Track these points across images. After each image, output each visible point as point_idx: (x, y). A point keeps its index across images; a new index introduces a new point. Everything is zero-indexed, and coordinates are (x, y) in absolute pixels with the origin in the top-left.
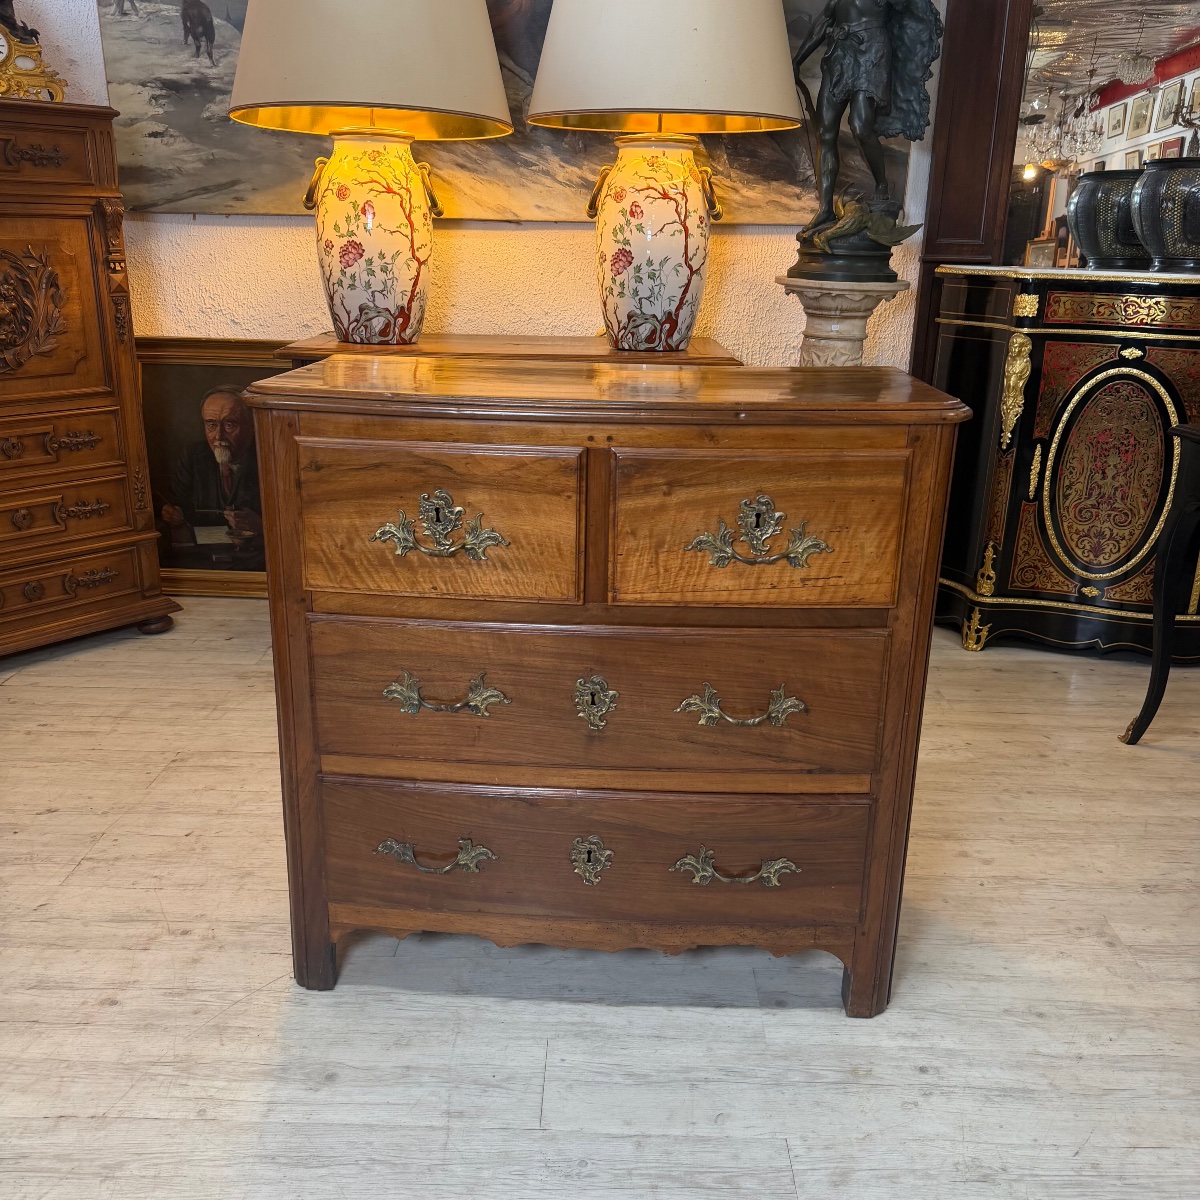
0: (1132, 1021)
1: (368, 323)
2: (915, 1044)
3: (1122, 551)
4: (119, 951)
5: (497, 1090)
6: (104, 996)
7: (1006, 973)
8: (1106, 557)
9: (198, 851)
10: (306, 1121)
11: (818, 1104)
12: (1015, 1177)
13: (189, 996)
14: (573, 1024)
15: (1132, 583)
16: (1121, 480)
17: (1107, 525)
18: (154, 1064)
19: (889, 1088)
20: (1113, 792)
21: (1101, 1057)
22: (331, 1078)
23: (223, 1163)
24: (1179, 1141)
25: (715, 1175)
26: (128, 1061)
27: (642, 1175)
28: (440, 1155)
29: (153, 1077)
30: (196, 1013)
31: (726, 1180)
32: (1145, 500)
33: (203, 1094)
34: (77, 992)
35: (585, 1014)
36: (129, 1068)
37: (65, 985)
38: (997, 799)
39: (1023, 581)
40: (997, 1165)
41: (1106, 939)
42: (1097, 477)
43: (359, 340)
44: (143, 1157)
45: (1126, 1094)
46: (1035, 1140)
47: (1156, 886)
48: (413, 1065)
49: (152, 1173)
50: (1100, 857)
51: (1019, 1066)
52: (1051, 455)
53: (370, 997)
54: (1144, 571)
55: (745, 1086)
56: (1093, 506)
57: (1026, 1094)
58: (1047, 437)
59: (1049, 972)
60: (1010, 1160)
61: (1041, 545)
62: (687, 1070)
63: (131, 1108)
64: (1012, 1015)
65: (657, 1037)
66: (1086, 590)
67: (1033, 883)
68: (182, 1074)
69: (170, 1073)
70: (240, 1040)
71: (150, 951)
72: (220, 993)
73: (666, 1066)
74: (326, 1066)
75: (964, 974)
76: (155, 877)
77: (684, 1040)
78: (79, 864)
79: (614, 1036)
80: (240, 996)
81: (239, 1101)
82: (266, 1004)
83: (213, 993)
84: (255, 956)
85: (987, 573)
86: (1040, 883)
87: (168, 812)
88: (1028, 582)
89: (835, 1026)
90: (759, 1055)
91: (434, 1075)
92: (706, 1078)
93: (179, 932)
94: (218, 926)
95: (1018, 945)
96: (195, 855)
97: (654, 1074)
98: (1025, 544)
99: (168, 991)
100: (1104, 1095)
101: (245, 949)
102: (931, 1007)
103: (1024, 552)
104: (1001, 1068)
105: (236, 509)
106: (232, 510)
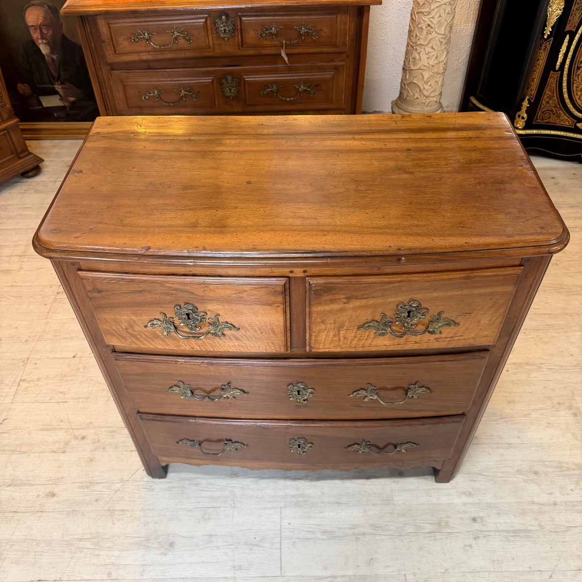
2: (471, 500)
4: (52, 454)
5: (258, 548)
6: (48, 491)
7: (518, 441)
9: (82, 370)
10: (162, 577)
11: (421, 548)
13: (92, 488)
14: (293, 496)
18: (80, 540)
19: (457, 534)
21: (566, 503)
22: (172, 545)
26: (66, 539)
29: (81, 550)
30: (97, 501)
33: (108, 561)
34: (35, 487)
35: (299, 488)
36: (68, 544)
37: (27, 482)
39: (543, 118)
41: (572, 411)
46: (530, 568)
48: (213, 533)
50: (572, 343)
51: (523, 513)
52: (575, 42)
53: (186, 482)
55: (384, 537)
57: (527, 533)
58: (574, 30)
59: (541, 439)
61: (557, 98)
62: (354, 527)
63: (73, 574)
64: (521, 474)
65: (338, 503)
66: (579, 125)
67: (535, 367)
68: (96, 547)
69: (90, 547)
70: (122, 520)
71: (67, 453)
72: (108, 484)
73: (343, 525)
74: (169, 536)
75: (497, 444)
76: (61, 392)
77: (351, 505)
78: (19, 384)
79: (315, 504)
80: (119, 485)
81: (127, 565)
82: (133, 491)
83: (104, 485)
84: (122, 454)
85: (522, 115)
86: (539, 368)
87: (61, 339)
88: (545, 119)
89: (429, 490)
90: (390, 513)
91: (225, 540)
92: (364, 533)
93: (80, 437)
94: (100, 431)
95: (526, 418)
96: (80, 374)
97: (337, 530)
98: (548, 97)
99: (81, 485)
100: (567, 531)
101: (116, 448)
102: (479, 471)
103: (546, 102)
104: (515, 515)
105: (62, 83)
106: (59, 85)
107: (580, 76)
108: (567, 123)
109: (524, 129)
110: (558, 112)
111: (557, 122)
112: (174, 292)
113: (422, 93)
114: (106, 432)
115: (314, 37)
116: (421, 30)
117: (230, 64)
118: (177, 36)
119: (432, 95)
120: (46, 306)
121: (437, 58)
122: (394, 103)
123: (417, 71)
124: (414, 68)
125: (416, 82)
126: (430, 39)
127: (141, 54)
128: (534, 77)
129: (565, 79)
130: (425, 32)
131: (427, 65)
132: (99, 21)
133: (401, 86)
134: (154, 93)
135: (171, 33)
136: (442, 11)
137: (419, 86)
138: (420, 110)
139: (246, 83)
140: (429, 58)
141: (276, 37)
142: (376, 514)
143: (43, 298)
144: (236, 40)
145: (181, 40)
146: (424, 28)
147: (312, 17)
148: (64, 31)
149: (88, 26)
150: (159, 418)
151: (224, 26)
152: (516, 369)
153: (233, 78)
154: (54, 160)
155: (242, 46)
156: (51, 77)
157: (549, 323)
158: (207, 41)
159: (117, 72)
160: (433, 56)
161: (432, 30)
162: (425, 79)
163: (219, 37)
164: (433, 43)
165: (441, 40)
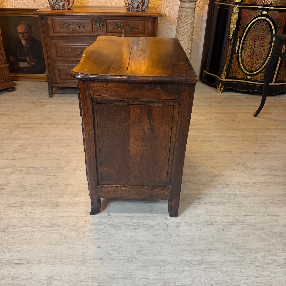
0: (249, 185)
1: (58, 4)
2: (197, 192)
3: (258, 67)
6: (1, 187)
7: (220, 175)
8: (254, 68)
9: (24, 149)
10: (52, 216)
12: (219, 223)
13: (22, 187)
15: (259, 75)
16: (259, 48)
17: (254, 60)
18: (14, 204)
19: (191, 203)
20: (250, 129)
21: (241, 194)
22: (58, 206)
23: (32, 227)
24: (257, 214)
25: (150, 225)
26: (7, 203)
27: (132, 226)
28: (84, 223)
29: (14, 207)
30: (24, 191)
31: (152, 226)
32: (264, 53)
33: (26, 211)
36: (8, 205)
38: (221, 132)
39: (233, 74)
40: (214, 221)
41: (245, 166)
42: (253, 47)
43: (56, 9)
44: (12, 226)
45: (246, 203)
46: (224, 215)
47: (258, 152)
48: (78, 202)
49: (14, 230)
50: (245, 145)
51: (222, 197)
52: (242, 41)
54: (262, 72)
55: (157, 203)
56: (251, 55)
57: (223, 204)
58: (241, 36)
59: (230, 174)
60: (218, 219)
61: (238, 65)
63: (9, 215)
64: (221, 185)
66: (248, 77)
67: (228, 152)
68: (21, 206)
69: (18, 206)
70: (35, 197)
71: (12, 176)
72: (30, 185)
74: (57, 203)
75: (210, 175)
76: (13, 156)
80: (35, 186)
81: (35, 212)
82: (42, 188)
83: (28, 186)
85: (224, 73)
86: (230, 152)
88: (234, 75)
93: (19, 170)
94: (29, 169)
95: (223, 168)
98: (234, 65)
99: (17, 185)
100: (241, 203)
101: (36, 174)
102: (202, 183)
103: (233, 67)
104: (217, 198)
105: (29, 57)
106: (28, 57)
107: (246, 56)
108: (243, 77)
109: (225, 79)
110: (239, 72)
111: (239, 76)
115: (136, 29)
116: (180, 34)
118: (80, 26)
120: (11, 130)
121: (187, 46)
126: (184, 38)
127: (65, 33)
128: (227, 56)
129: (240, 57)
130: (182, 35)
132: (48, 18)
134: (68, 50)
135: (77, 24)
136: (188, 27)
141: (120, 29)
143: (10, 127)
144: (104, 29)
145: (81, 28)
146: (181, 33)
147: (135, 21)
149: (43, 21)
151: (99, 23)
155: (106, 32)
156: (25, 54)
157: (235, 139)
158: (92, 28)
159: (54, 41)
160: (185, 45)
161: (184, 34)
163: (97, 28)
164: (185, 40)
165: (188, 39)
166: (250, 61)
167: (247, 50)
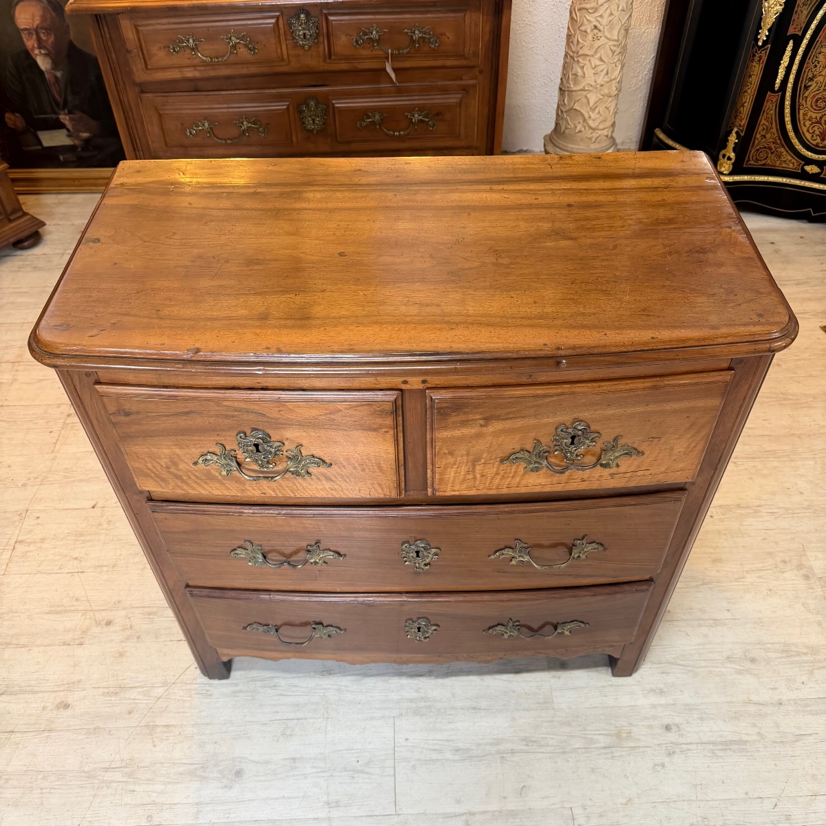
0: (819, 661)
2: (662, 701)
4: (63, 647)
5: (362, 775)
6: (59, 700)
7: (728, 615)
10: (225, 820)
11: (593, 770)
13: (122, 695)
14: (411, 700)
18: (106, 770)
19: (644, 749)
20: (814, 397)
21: (795, 702)
22: (239, 773)
26: (86, 769)
29: (108, 784)
30: (130, 713)
33: (148, 799)
34: (40, 695)
35: (421, 688)
36: (89, 776)
37: (28, 689)
41: (803, 572)
45: (811, 739)
46: (747, 794)
48: (298, 756)
50: (802, 476)
51: (736, 717)
52: (801, 51)
53: (258, 684)
55: (540, 756)
57: (741, 745)
58: (800, 34)
59: (760, 612)
60: (729, 817)
61: (777, 130)
62: (498, 742)
63: (97, 818)
64: (732, 662)
65: (474, 708)
66: (809, 168)
67: (751, 511)
68: (129, 780)
69: (120, 780)
70: (167, 740)
71: (85, 646)
72: (145, 689)
73: (482, 739)
74: (234, 761)
75: (697, 620)
76: (76, 558)
77: (494, 711)
78: (14, 548)
79: (443, 710)
80: (161, 691)
81: (175, 804)
82: (181, 698)
83: (140, 690)
84: (166, 645)
85: (728, 155)
86: (756, 512)
87: (75, 481)
88: (761, 161)
89: (604, 687)
90: (549, 722)
91: (315, 765)
92: (512, 750)
93: (104, 622)
94: (133, 613)
95: (738, 583)
96: (103, 531)
97: (474, 747)
98: (764, 129)
99: (106, 690)
100: (796, 741)
101: (157, 637)
102: (674, 659)
103: (762, 136)
104: (724, 720)
105: (70, 113)
106: (65, 114)
107: (808, 99)
108: (791, 165)
109: (731, 174)
110: (779, 150)
111: (778, 163)
112: (236, 413)
113: (587, 123)
114: (142, 614)
115: (433, 44)
116: (584, 33)
117: (313, 83)
118: (236, 43)
119: (601, 127)
120: (52, 434)
121: (607, 74)
122: (548, 138)
123: (579, 93)
124: (574, 89)
125: (578, 108)
126: (597, 46)
127: (184, 69)
128: (744, 101)
129: (787, 103)
130: (590, 37)
131: (593, 84)
132: (122, 22)
133: (557, 114)
134: (203, 125)
135: (227, 39)
136: (614, 7)
137: (582, 115)
138: (585, 148)
139: (336, 110)
140: (597, 74)
141: (378, 45)
142: (529, 723)
143: (47, 422)
144: (321, 49)
145: (241, 50)
146: (589, 31)
147: (429, 15)
148: (72, 36)
149: (106, 29)
150: (217, 593)
151: (304, 29)
152: (723, 514)
153: (317, 103)
154: (60, 223)
155: (330, 57)
156: (53, 102)
157: (768, 449)
158: (279, 50)
159: (150, 95)
160: (602, 71)
161: (600, 34)
162: (591, 104)
163: (296, 45)
164: (602, 53)
165: (612, 51)
166: (821, 118)
167: (815, 80)
